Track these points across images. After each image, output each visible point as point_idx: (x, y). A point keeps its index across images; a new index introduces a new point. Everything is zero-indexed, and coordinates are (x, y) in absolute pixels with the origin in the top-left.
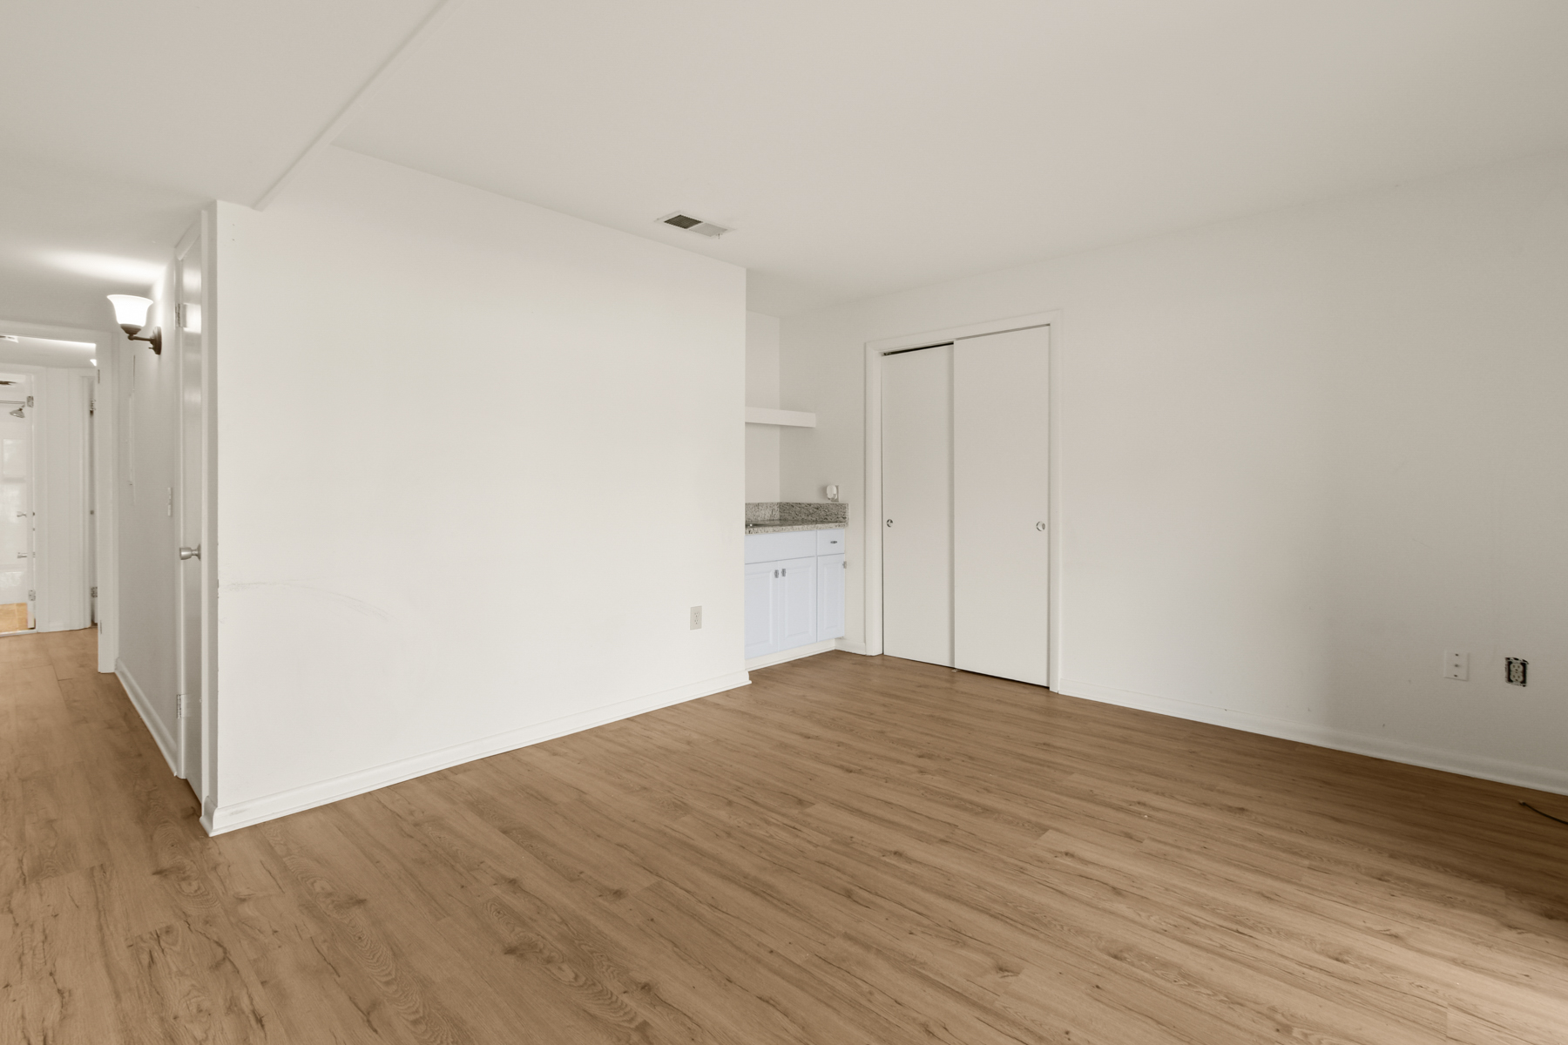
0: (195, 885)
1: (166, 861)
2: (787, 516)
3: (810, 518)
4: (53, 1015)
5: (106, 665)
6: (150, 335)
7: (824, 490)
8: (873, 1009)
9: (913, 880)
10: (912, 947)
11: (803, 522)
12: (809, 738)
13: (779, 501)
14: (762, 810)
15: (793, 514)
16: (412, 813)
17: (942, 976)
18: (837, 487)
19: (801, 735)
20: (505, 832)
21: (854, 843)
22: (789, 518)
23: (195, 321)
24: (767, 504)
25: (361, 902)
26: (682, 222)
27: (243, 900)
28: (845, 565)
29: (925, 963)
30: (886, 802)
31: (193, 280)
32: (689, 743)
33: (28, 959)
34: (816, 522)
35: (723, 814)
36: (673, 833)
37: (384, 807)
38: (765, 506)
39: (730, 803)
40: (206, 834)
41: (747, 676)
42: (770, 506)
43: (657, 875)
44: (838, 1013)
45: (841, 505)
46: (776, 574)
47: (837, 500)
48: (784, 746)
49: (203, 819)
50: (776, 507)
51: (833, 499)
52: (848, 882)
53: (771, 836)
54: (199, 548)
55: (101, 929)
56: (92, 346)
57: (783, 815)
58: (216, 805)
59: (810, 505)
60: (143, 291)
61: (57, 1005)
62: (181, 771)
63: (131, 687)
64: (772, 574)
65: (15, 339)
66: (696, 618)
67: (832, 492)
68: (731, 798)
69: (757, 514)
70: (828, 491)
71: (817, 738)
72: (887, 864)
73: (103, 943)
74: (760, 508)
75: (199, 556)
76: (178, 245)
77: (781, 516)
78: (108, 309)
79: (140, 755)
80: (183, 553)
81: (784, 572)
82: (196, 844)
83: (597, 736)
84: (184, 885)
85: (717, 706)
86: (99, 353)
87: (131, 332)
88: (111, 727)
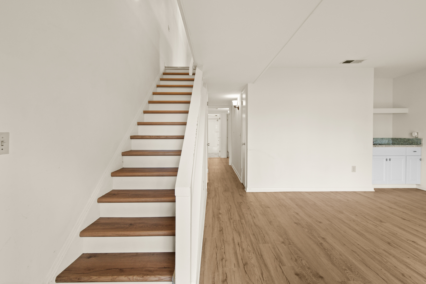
0: (245, 198)
1: (241, 194)
2: (395, 142)
3: (405, 143)
4: (230, 207)
5: (230, 164)
6: (237, 107)
7: (411, 134)
8: (386, 264)
9: (417, 249)
10: (407, 260)
11: (402, 144)
12: (392, 208)
13: (392, 137)
14: (367, 219)
15: (398, 142)
16: (278, 197)
17: (416, 269)
18: (417, 133)
19: (389, 207)
20: (296, 205)
21: (397, 235)
22: (396, 143)
23: (244, 104)
24: (386, 138)
25: (269, 208)
26: (348, 62)
27: (251, 202)
28: (421, 160)
29: (410, 264)
30: (416, 230)
31: (244, 96)
32: (348, 200)
33: (226, 200)
34: (408, 144)
35: (354, 217)
36: (337, 216)
37: (273, 195)
38: (385, 139)
39: (357, 215)
40: (246, 192)
41: (373, 189)
42: (389, 139)
43: (331, 222)
44: (374, 261)
45: (419, 139)
46: (387, 160)
47: (417, 137)
48: (381, 208)
49: (245, 189)
50: (390, 140)
51: (415, 137)
52: (390, 241)
53: (367, 225)
54: (245, 143)
55: (233, 200)
56: (228, 109)
57: (374, 222)
58: (247, 187)
59: (405, 139)
60: (236, 99)
61: (230, 206)
62: (241, 182)
63: (234, 167)
64: (385, 160)
65: (219, 109)
66: (354, 169)
67: (415, 135)
68: (357, 214)
69: (382, 141)
70: (413, 134)
71: (395, 209)
72: (407, 242)
73: (234, 201)
74: (383, 139)
75: (245, 145)
76: (242, 91)
77: (392, 142)
78: (231, 103)
79: (236, 178)
80: (243, 144)
81: (390, 160)
82: (244, 193)
83: (321, 193)
84: (243, 197)
85: (360, 194)
86: (229, 110)
87: (235, 107)
88: (232, 174)
